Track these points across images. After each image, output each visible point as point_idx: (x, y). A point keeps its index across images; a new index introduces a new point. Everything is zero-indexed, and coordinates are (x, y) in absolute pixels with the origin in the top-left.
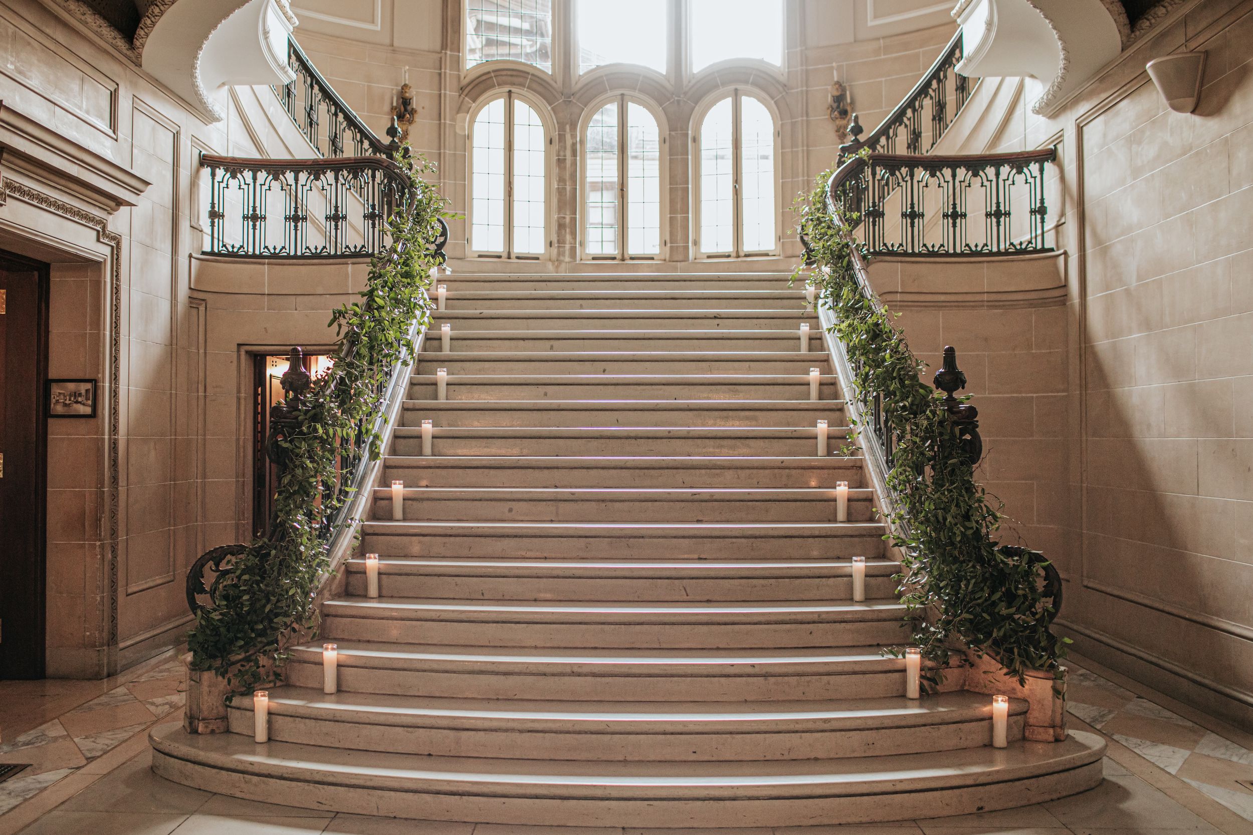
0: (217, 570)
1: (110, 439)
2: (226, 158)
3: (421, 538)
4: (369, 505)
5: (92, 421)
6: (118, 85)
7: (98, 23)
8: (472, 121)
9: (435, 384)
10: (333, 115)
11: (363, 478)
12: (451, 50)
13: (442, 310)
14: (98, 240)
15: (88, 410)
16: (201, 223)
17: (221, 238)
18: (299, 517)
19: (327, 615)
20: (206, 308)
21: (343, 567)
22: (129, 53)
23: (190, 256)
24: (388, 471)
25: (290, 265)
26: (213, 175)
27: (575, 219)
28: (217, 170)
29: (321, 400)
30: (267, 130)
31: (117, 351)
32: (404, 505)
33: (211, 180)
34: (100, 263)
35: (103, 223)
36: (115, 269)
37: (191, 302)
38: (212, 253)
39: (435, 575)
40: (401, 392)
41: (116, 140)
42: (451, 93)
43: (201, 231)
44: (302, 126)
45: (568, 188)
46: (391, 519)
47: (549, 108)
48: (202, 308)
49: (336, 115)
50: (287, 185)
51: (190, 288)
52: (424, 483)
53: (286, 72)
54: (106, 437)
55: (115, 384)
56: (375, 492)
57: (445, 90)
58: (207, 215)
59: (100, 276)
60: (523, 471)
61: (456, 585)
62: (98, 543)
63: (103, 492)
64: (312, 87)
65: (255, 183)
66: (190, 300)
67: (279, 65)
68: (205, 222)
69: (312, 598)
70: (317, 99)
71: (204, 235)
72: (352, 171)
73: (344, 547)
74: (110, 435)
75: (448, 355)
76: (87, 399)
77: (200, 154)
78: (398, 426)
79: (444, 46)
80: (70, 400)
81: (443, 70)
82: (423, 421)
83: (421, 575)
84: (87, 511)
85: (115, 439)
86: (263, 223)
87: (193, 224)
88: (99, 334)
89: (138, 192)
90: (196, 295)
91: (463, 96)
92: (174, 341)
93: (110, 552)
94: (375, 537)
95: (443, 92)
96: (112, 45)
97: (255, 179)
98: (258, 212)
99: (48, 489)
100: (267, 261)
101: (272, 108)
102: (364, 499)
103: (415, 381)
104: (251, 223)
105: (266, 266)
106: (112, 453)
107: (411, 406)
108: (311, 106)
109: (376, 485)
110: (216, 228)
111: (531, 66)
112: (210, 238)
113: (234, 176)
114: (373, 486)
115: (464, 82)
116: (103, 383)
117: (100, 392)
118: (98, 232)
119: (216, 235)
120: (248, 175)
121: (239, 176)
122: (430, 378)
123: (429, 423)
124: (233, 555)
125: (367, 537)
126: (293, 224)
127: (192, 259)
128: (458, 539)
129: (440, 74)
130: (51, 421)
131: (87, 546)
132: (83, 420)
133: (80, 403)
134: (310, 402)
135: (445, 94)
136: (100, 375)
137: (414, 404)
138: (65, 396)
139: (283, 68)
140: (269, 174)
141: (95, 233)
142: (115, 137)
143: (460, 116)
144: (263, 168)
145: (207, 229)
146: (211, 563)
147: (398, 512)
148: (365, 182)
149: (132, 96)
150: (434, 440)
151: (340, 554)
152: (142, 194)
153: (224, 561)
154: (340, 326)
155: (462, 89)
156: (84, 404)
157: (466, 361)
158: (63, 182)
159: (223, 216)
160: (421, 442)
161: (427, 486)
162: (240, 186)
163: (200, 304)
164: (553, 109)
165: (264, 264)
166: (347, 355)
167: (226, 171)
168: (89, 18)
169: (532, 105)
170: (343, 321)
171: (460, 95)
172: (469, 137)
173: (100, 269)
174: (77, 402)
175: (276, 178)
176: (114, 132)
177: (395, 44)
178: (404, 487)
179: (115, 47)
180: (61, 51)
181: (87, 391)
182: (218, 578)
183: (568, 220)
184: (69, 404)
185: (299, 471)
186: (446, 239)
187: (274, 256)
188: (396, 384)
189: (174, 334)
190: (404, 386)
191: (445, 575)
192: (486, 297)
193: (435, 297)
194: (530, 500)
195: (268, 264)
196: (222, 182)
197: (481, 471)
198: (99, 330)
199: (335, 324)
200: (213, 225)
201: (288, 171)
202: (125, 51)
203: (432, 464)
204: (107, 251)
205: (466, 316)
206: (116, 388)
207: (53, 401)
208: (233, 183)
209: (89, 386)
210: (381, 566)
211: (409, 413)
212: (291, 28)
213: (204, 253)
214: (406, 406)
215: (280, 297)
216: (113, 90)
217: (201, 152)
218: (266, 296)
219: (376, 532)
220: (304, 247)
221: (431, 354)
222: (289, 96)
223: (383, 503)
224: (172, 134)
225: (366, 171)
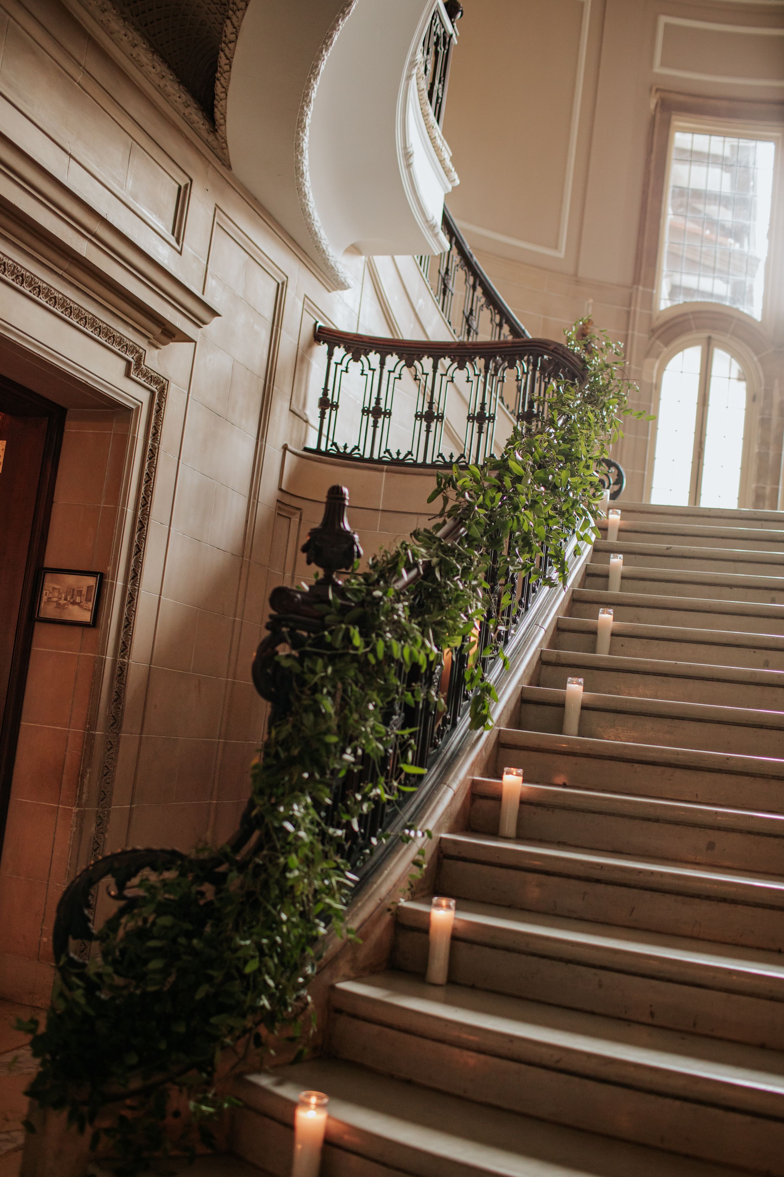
0: (120, 896)
1: (114, 662)
2: (347, 334)
3: (543, 878)
4: (458, 804)
5: (90, 633)
6: (191, 180)
7: (159, 69)
8: (662, 369)
9: (594, 633)
10: (497, 325)
11: (456, 756)
12: (644, 286)
13: (613, 538)
14: (127, 375)
15: (86, 617)
16: (308, 412)
17: (331, 437)
18: (298, 810)
19: (339, 1011)
20: (300, 519)
21: (388, 917)
22: (211, 138)
23: (285, 448)
24: (503, 751)
25: (415, 474)
26: (330, 354)
27: (777, 490)
28: (336, 348)
29: (378, 593)
30: (412, 326)
31: (143, 539)
32: (520, 811)
33: (327, 360)
34: (130, 410)
35: (137, 352)
36: (152, 425)
37: (279, 508)
38: (318, 451)
39: (561, 960)
40: (540, 635)
41: (180, 253)
42: (639, 334)
43: (307, 422)
44: (458, 330)
45: (772, 453)
46: (494, 833)
47: (755, 359)
48: (295, 520)
49: (500, 325)
50: (423, 374)
51: (280, 489)
52: (560, 779)
53: (436, 235)
54: (109, 658)
55: (133, 584)
56: (474, 783)
57: (633, 330)
58: (316, 403)
59: (128, 429)
60: (734, 779)
61: (600, 986)
62: (75, 810)
63: (93, 736)
64: (474, 288)
65: (382, 368)
66: (279, 504)
67: (427, 221)
68: (313, 411)
69: (306, 977)
70: (479, 304)
71: (310, 428)
72: (508, 358)
73: (394, 878)
74: (115, 655)
75: (618, 596)
76: (88, 600)
77: (315, 325)
78: (530, 684)
79: (636, 281)
80: (66, 599)
81: (632, 308)
82: (569, 679)
83: (533, 954)
84: (68, 762)
85: (123, 664)
86: (387, 420)
87: (294, 407)
88: (115, 509)
89: (199, 322)
90: (287, 500)
91: (653, 339)
92: (247, 552)
93: (94, 825)
94: (460, 864)
95: (630, 332)
96: (184, 117)
97: (382, 363)
98: (382, 405)
99: (22, 723)
100: (385, 467)
101: (421, 301)
102: (450, 794)
103: (563, 626)
104: (371, 419)
105: (384, 474)
106: (115, 682)
107: (553, 658)
108: (471, 310)
109: (477, 771)
110: (326, 421)
111: (737, 310)
112: (317, 433)
113: (356, 359)
114: (471, 772)
115: (656, 323)
116: (113, 579)
117: (107, 591)
118: (129, 363)
119: (325, 432)
120: (374, 358)
121: (363, 358)
122: (586, 623)
123: (579, 684)
124: (154, 869)
125: (446, 862)
126: (424, 424)
127: (287, 452)
128: (610, 888)
129: (629, 313)
130: (39, 628)
131: (60, 811)
132: (78, 630)
133: (78, 604)
134: (355, 592)
135: (633, 335)
136: (110, 568)
137: (558, 655)
138: (60, 593)
139: (432, 227)
140: (401, 359)
141: (122, 364)
142: (179, 249)
143: (648, 361)
144: (395, 350)
145: (315, 421)
146: (109, 880)
147: (509, 823)
148: (523, 373)
149: (213, 206)
150: (585, 711)
151: (384, 891)
152: (204, 326)
153: (135, 881)
154: (446, 500)
155: (653, 331)
156: (81, 607)
157: (643, 607)
158: (66, 265)
159: (337, 406)
160: (564, 711)
161: (564, 785)
162: (363, 371)
163: (294, 514)
164: (760, 360)
165: (382, 470)
166: (446, 536)
167: (348, 351)
168: (145, 57)
169: (735, 355)
170: (451, 493)
171: (650, 338)
172: (657, 387)
173: (128, 420)
174: (74, 603)
175: (409, 365)
176: (178, 241)
177: (580, 274)
178: (524, 781)
179: (190, 123)
180: (92, 88)
181: (89, 588)
182: (122, 912)
183: (768, 491)
184: (65, 604)
185: (309, 719)
186: (621, 488)
187: (397, 463)
188: (534, 622)
189: (248, 542)
190: (546, 626)
191: (579, 963)
192: (676, 531)
193: (603, 526)
194: (750, 833)
195: (387, 471)
196: (341, 364)
197: (660, 769)
198: (117, 505)
199: (440, 499)
200: (322, 416)
201: (426, 357)
202: (205, 134)
203: (577, 748)
204: (144, 396)
205: (645, 551)
206: (134, 590)
207: (45, 598)
208: (355, 367)
209: (91, 581)
210: (459, 925)
211: (550, 669)
212: (450, 187)
213: (306, 449)
214: (544, 658)
215: (398, 515)
216: (183, 185)
217: (317, 322)
218: (380, 513)
219: (464, 854)
220: (436, 454)
221: (590, 592)
222: (444, 293)
223: (486, 805)
224: (276, 284)
225: (526, 358)
